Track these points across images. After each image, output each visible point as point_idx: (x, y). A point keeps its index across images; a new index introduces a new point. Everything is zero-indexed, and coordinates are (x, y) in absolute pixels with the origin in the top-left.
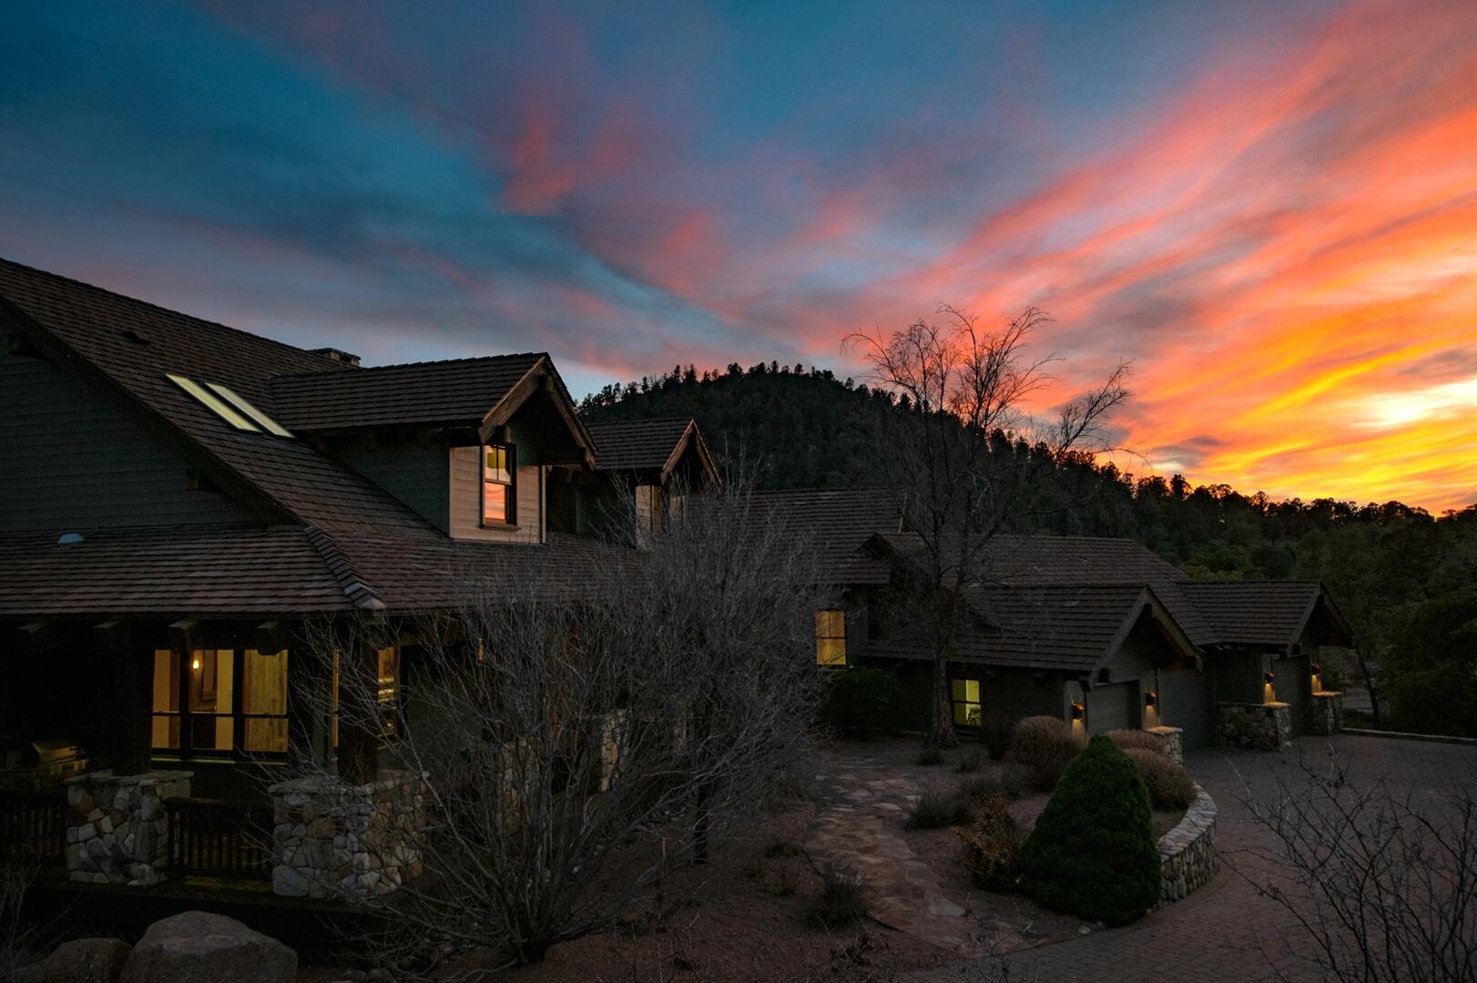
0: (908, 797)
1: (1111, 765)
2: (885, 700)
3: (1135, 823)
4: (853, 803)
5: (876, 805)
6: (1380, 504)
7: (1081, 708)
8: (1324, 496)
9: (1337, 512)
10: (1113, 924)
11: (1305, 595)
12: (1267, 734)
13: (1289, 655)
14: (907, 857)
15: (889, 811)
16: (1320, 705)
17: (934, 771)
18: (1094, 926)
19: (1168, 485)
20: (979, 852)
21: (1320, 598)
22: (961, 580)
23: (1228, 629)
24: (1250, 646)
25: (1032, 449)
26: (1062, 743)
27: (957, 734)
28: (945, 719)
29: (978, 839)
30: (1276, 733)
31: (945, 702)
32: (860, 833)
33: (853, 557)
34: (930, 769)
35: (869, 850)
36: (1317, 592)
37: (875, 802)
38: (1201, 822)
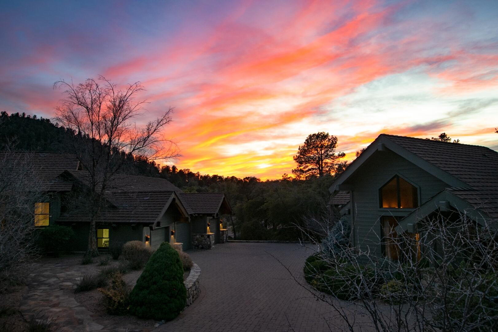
0: (76, 279)
1: (169, 254)
2: (67, 239)
3: (178, 277)
4: (49, 285)
5: (61, 284)
6: (230, 177)
7: (149, 237)
8: (215, 174)
9: (219, 179)
10: (168, 320)
11: (220, 197)
12: (207, 244)
13: (215, 217)
14: (74, 306)
15: (66, 286)
16: (222, 234)
17: (89, 266)
18: (161, 322)
19: (171, 169)
20: (110, 298)
21: (224, 198)
22: (104, 188)
23: (197, 209)
24: (204, 214)
25: (127, 154)
26: (143, 250)
27: (99, 251)
28: (94, 245)
29: (110, 293)
30: (210, 243)
31: (94, 238)
32: (51, 298)
33: (55, 180)
34: (86, 266)
35: (55, 306)
36: (224, 196)
37: (60, 283)
38: (196, 274)
